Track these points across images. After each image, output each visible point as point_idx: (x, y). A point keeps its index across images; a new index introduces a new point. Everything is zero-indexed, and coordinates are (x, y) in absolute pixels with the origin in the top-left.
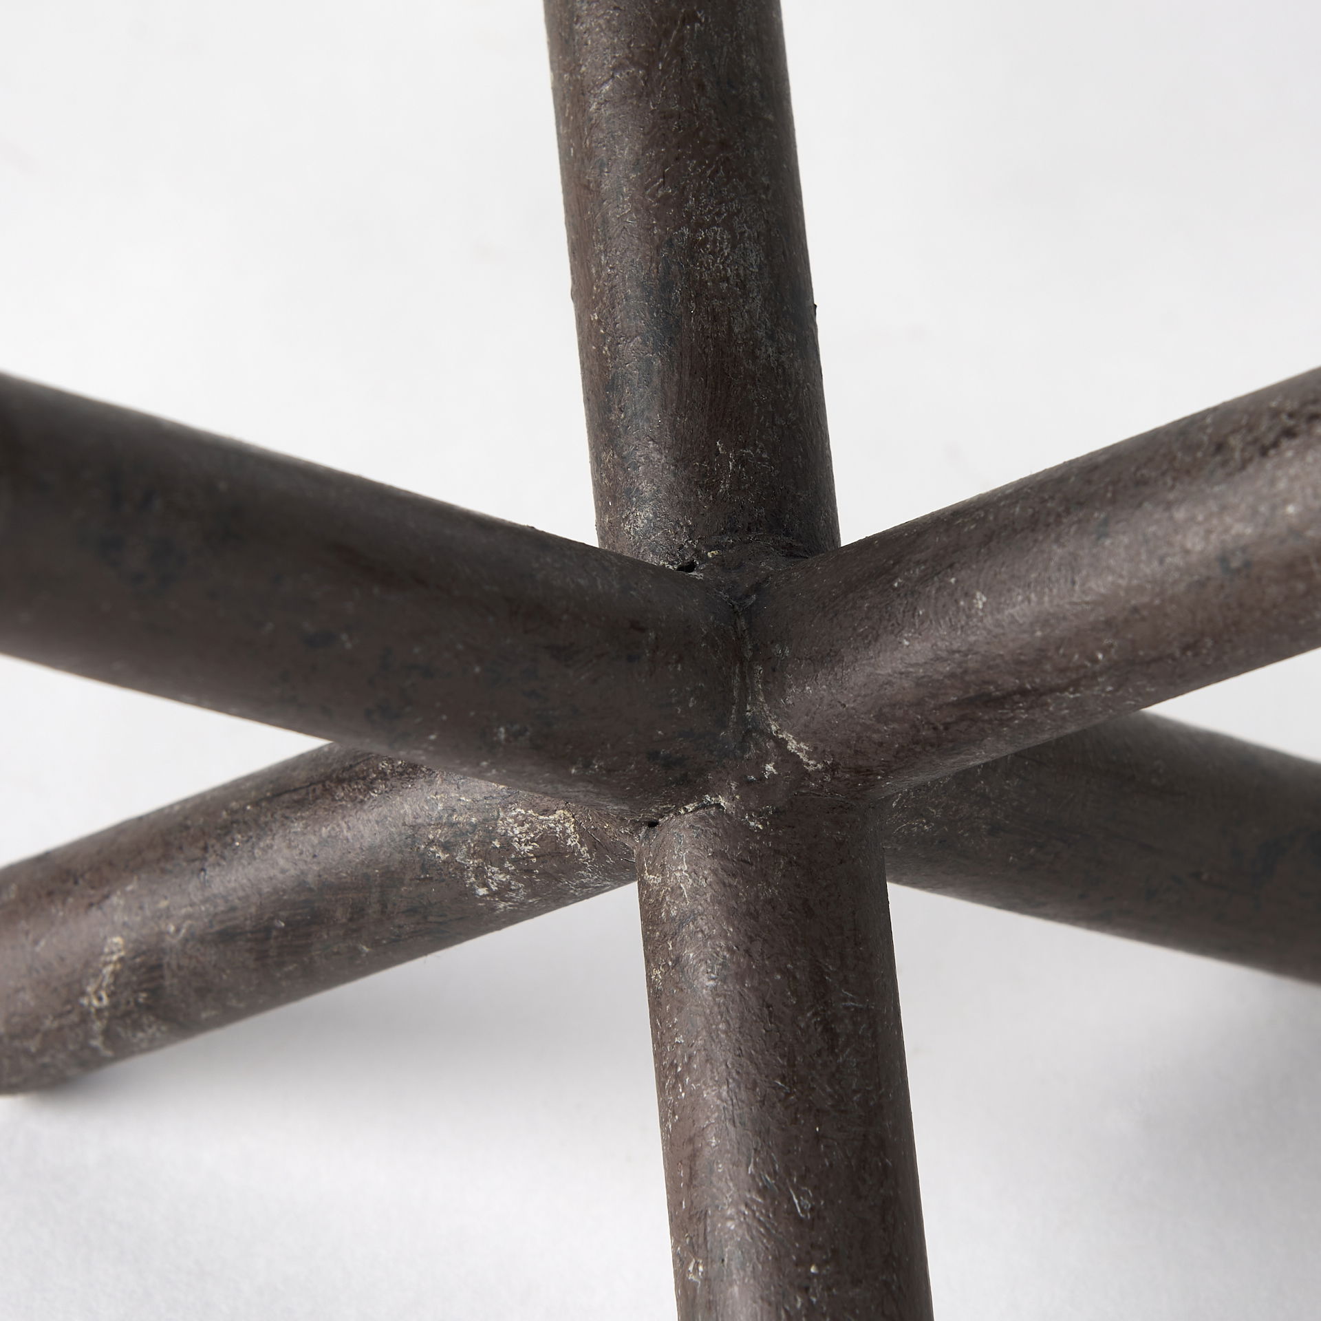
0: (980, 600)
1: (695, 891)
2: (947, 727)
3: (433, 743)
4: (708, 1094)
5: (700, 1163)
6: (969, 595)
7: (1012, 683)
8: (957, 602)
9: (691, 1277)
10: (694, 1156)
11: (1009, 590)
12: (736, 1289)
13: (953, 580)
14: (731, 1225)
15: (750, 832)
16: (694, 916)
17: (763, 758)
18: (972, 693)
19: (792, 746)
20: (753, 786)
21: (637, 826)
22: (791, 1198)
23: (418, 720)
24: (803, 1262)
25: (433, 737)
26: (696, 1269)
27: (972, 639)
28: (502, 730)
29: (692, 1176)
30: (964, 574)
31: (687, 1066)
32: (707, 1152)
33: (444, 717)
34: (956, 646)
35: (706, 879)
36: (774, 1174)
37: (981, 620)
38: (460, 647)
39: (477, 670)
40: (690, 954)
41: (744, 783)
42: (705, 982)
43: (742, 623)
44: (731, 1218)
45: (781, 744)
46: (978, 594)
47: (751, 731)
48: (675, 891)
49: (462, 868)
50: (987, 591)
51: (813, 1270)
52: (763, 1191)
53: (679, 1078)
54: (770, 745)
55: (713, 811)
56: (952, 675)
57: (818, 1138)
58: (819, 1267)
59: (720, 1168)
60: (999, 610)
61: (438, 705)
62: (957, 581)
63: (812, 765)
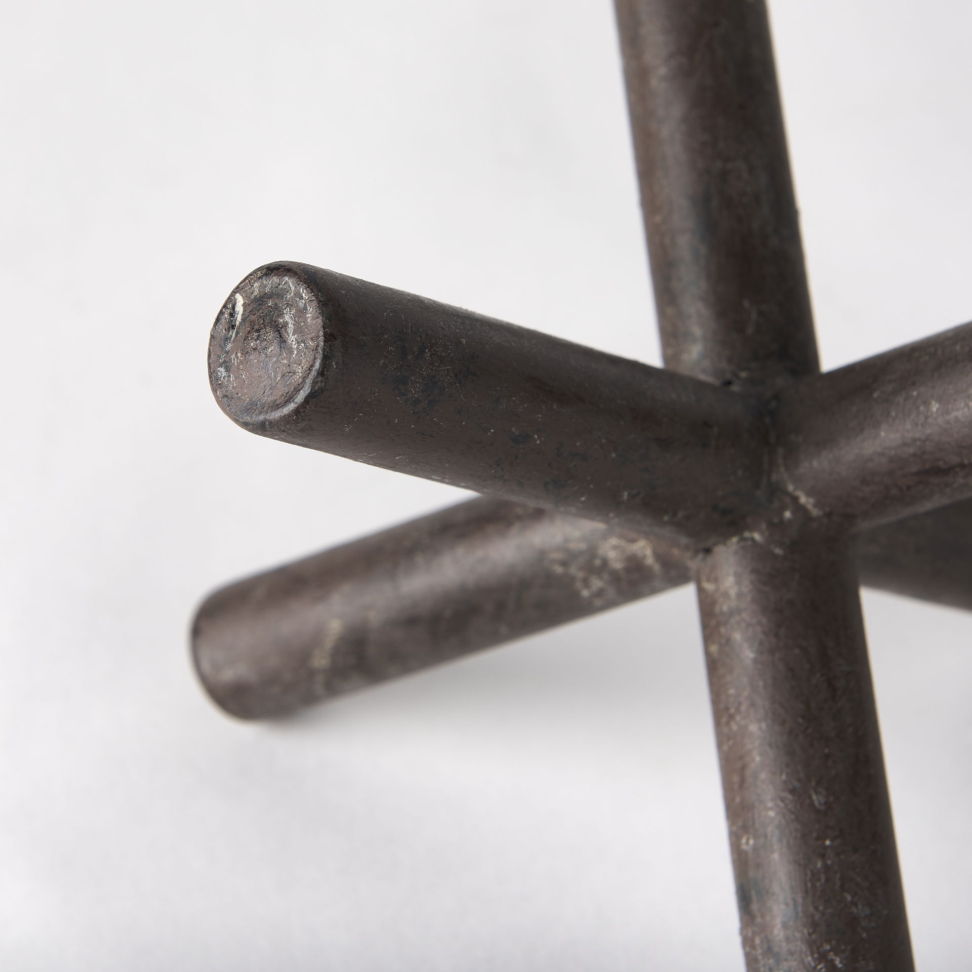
0: (935, 407)
1: (740, 595)
2: (909, 488)
3: (583, 503)
4: (753, 728)
5: (748, 773)
6: (927, 403)
7: (955, 460)
8: (918, 408)
9: (744, 847)
10: (743, 768)
11: (955, 400)
12: (776, 856)
13: (915, 393)
14: (772, 814)
15: (775, 557)
16: (738, 611)
17: (783, 508)
18: (927, 466)
19: (803, 499)
20: (777, 527)
21: (697, 552)
22: (810, 797)
23: (576, 488)
24: (821, 838)
25: (583, 499)
26: (747, 843)
27: (928, 431)
28: (626, 493)
29: (743, 781)
30: (922, 389)
31: (738, 710)
32: (753, 766)
33: (592, 486)
34: (918, 435)
35: (747, 587)
36: (799, 780)
37: (935, 419)
38: (604, 441)
39: (614, 455)
40: (737, 636)
41: (771, 525)
42: (748, 654)
43: (767, 420)
44: (771, 809)
45: (795, 499)
46: (933, 403)
47: (776, 491)
48: (726, 595)
49: (573, 579)
50: (939, 400)
51: (828, 843)
52: (793, 791)
53: (731, 717)
54: (787, 500)
55: (750, 543)
56: (914, 455)
57: (827, 756)
58: (832, 840)
59: (763, 776)
60: (947, 412)
61: (589, 478)
62: (918, 394)
63: (815, 512)
